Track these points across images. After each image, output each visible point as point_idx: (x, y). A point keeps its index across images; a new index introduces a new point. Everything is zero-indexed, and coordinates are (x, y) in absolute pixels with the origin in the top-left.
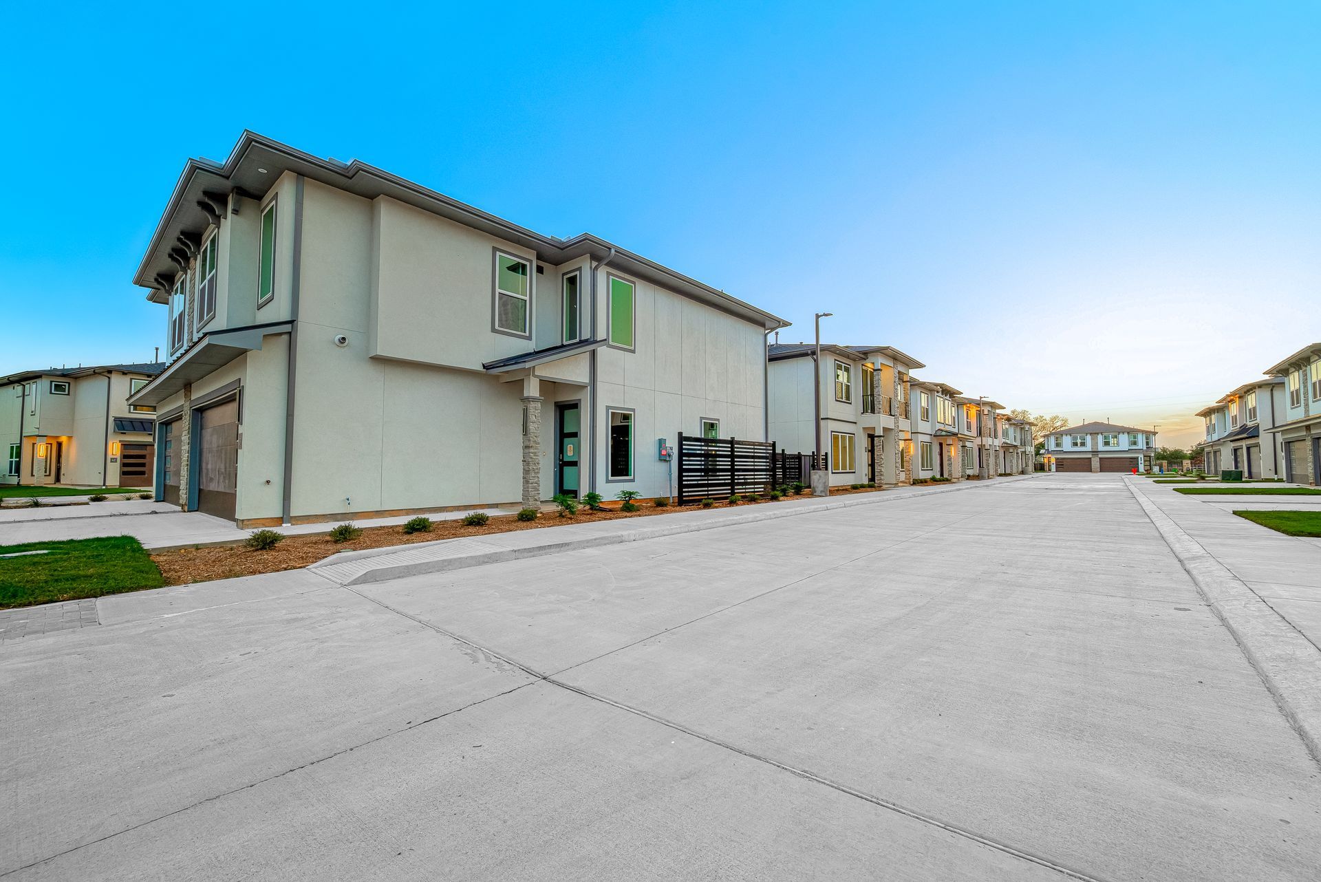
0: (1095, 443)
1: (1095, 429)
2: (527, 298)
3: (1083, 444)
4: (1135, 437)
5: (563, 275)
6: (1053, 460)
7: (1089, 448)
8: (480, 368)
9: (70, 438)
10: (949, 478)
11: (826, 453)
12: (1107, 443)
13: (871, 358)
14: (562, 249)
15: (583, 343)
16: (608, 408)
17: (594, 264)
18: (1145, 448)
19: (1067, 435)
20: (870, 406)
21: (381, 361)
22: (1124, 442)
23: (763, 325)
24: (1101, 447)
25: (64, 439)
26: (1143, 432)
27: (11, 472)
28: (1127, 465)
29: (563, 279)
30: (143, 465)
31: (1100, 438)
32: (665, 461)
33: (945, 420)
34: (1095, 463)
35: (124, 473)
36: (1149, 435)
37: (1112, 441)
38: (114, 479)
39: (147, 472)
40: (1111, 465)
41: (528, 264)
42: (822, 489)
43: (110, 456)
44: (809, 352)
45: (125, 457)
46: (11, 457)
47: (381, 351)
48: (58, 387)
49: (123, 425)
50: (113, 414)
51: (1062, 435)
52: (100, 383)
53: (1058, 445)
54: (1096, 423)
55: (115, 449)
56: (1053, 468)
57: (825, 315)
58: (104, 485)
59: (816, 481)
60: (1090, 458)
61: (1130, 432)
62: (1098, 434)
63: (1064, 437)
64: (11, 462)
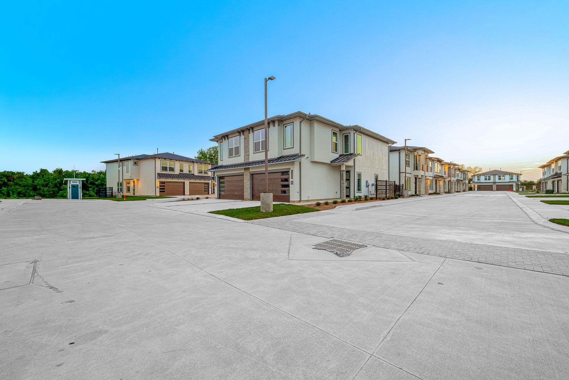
0: (495, 179)
1: (495, 173)
2: (337, 142)
3: (489, 179)
4: (512, 176)
5: (343, 134)
6: (476, 186)
7: (492, 180)
8: (330, 163)
9: (138, 180)
10: (439, 193)
11: (403, 184)
12: (500, 179)
13: (417, 151)
14: (347, 128)
15: (351, 154)
16: (357, 172)
17: (355, 132)
18: (516, 181)
19: (482, 175)
20: (416, 168)
21: (314, 162)
22: (507, 178)
23: (388, 143)
24: (497, 180)
25: (135, 180)
26: (516, 174)
27: (118, 191)
28: (508, 188)
29: (343, 136)
30: (164, 189)
31: (497, 177)
32: (368, 187)
33: (437, 171)
34: (494, 187)
35: (160, 192)
36: (518, 175)
37: (502, 178)
38: (158, 194)
39: (165, 191)
40: (501, 188)
41: (337, 132)
42: (407, 196)
43: (157, 186)
44: (398, 150)
45: (160, 186)
46: (118, 186)
47: (316, 160)
48: (135, 163)
49: (160, 176)
50: (157, 172)
51: (480, 175)
52: (152, 162)
53: (478, 180)
54: (495, 171)
55: (158, 184)
56: (476, 189)
57: (408, 139)
58: (156, 195)
59: (405, 193)
60: (492, 185)
61: (511, 174)
62: (496, 175)
63: (481, 176)
64: (118, 189)
